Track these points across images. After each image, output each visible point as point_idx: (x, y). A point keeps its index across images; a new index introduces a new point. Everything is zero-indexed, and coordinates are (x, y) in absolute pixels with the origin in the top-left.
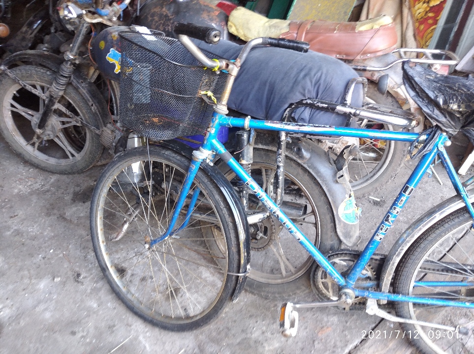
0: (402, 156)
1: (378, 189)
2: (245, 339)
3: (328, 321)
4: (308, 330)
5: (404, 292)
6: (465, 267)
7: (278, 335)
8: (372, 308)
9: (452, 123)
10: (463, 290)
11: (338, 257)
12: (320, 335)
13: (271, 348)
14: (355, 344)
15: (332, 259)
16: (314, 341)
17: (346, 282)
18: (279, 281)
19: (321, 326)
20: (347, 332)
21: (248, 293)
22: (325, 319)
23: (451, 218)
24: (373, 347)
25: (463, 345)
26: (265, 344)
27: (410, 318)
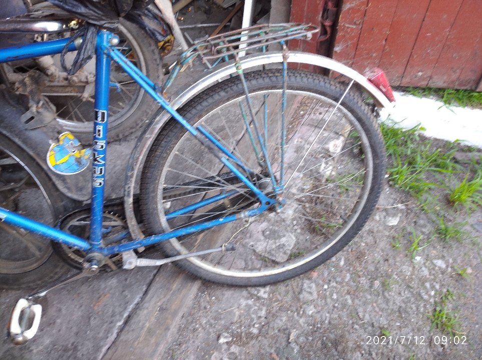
2: (8, 351)
3: (106, 288)
4: (83, 308)
7: (48, 329)
8: (131, 261)
10: (227, 201)
11: (72, 219)
12: (96, 308)
13: (41, 348)
14: (136, 302)
16: (89, 318)
17: (91, 245)
19: (98, 296)
20: (126, 293)
24: (155, 298)
26: (33, 347)
27: (179, 254)
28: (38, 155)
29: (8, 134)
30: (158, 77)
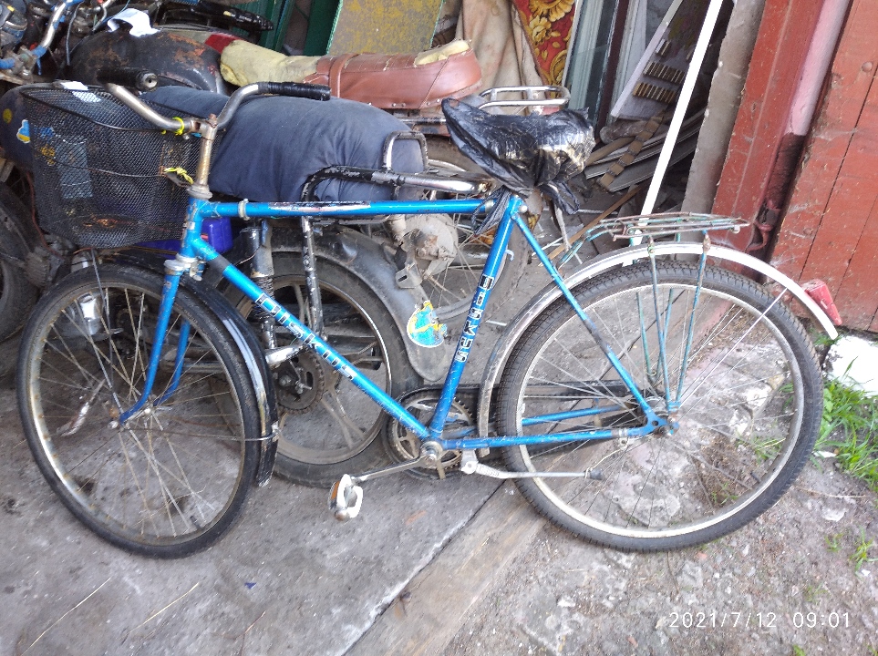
0: (520, 250)
1: (497, 305)
2: (296, 550)
3: (421, 504)
4: (391, 521)
5: (509, 432)
6: (587, 385)
7: (346, 536)
8: (470, 465)
9: (520, 179)
10: (597, 420)
11: (415, 399)
12: (408, 523)
13: (335, 555)
14: (459, 526)
15: (408, 403)
16: (399, 534)
17: (430, 432)
18: (344, 457)
19: (410, 511)
20: (447, 514)
21: (300, 487)
22: (418, 502)
23: (549, 313)
24: (485, 525)
25: (620, 507)
26: (327, 552)
27: (527, 470)
28: (400, 318)
29: (375, 290)
30: (521, 264)
